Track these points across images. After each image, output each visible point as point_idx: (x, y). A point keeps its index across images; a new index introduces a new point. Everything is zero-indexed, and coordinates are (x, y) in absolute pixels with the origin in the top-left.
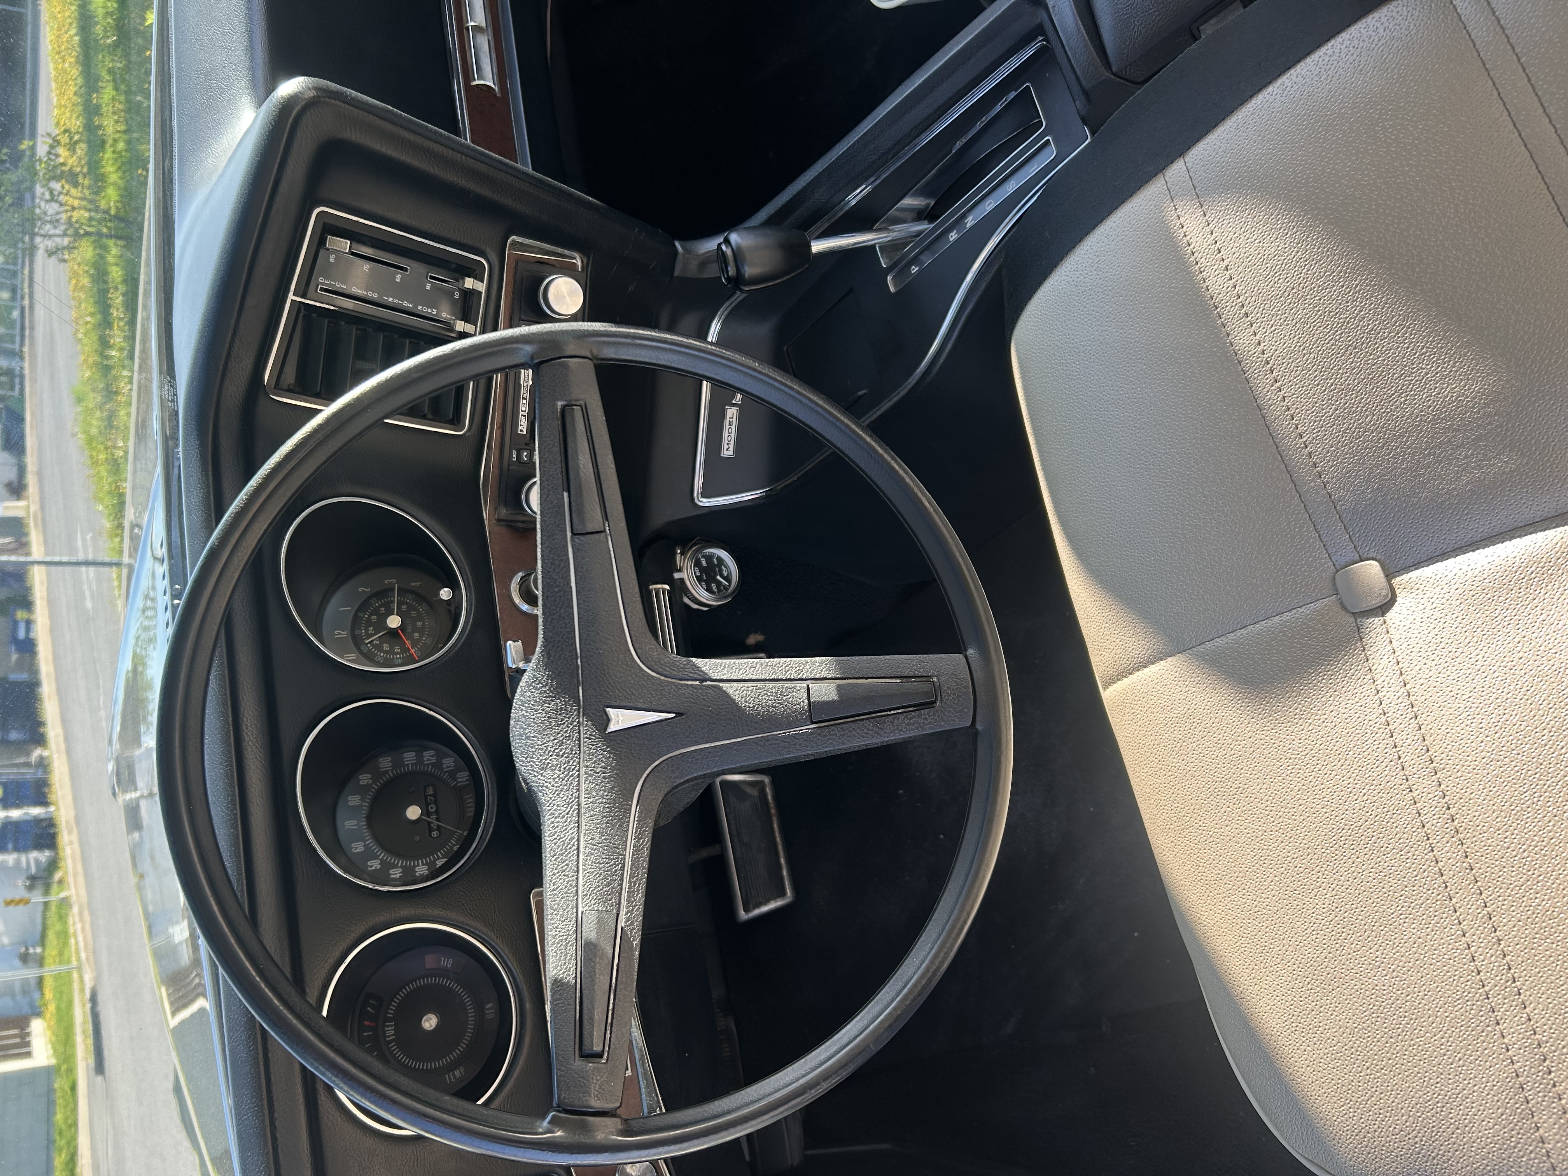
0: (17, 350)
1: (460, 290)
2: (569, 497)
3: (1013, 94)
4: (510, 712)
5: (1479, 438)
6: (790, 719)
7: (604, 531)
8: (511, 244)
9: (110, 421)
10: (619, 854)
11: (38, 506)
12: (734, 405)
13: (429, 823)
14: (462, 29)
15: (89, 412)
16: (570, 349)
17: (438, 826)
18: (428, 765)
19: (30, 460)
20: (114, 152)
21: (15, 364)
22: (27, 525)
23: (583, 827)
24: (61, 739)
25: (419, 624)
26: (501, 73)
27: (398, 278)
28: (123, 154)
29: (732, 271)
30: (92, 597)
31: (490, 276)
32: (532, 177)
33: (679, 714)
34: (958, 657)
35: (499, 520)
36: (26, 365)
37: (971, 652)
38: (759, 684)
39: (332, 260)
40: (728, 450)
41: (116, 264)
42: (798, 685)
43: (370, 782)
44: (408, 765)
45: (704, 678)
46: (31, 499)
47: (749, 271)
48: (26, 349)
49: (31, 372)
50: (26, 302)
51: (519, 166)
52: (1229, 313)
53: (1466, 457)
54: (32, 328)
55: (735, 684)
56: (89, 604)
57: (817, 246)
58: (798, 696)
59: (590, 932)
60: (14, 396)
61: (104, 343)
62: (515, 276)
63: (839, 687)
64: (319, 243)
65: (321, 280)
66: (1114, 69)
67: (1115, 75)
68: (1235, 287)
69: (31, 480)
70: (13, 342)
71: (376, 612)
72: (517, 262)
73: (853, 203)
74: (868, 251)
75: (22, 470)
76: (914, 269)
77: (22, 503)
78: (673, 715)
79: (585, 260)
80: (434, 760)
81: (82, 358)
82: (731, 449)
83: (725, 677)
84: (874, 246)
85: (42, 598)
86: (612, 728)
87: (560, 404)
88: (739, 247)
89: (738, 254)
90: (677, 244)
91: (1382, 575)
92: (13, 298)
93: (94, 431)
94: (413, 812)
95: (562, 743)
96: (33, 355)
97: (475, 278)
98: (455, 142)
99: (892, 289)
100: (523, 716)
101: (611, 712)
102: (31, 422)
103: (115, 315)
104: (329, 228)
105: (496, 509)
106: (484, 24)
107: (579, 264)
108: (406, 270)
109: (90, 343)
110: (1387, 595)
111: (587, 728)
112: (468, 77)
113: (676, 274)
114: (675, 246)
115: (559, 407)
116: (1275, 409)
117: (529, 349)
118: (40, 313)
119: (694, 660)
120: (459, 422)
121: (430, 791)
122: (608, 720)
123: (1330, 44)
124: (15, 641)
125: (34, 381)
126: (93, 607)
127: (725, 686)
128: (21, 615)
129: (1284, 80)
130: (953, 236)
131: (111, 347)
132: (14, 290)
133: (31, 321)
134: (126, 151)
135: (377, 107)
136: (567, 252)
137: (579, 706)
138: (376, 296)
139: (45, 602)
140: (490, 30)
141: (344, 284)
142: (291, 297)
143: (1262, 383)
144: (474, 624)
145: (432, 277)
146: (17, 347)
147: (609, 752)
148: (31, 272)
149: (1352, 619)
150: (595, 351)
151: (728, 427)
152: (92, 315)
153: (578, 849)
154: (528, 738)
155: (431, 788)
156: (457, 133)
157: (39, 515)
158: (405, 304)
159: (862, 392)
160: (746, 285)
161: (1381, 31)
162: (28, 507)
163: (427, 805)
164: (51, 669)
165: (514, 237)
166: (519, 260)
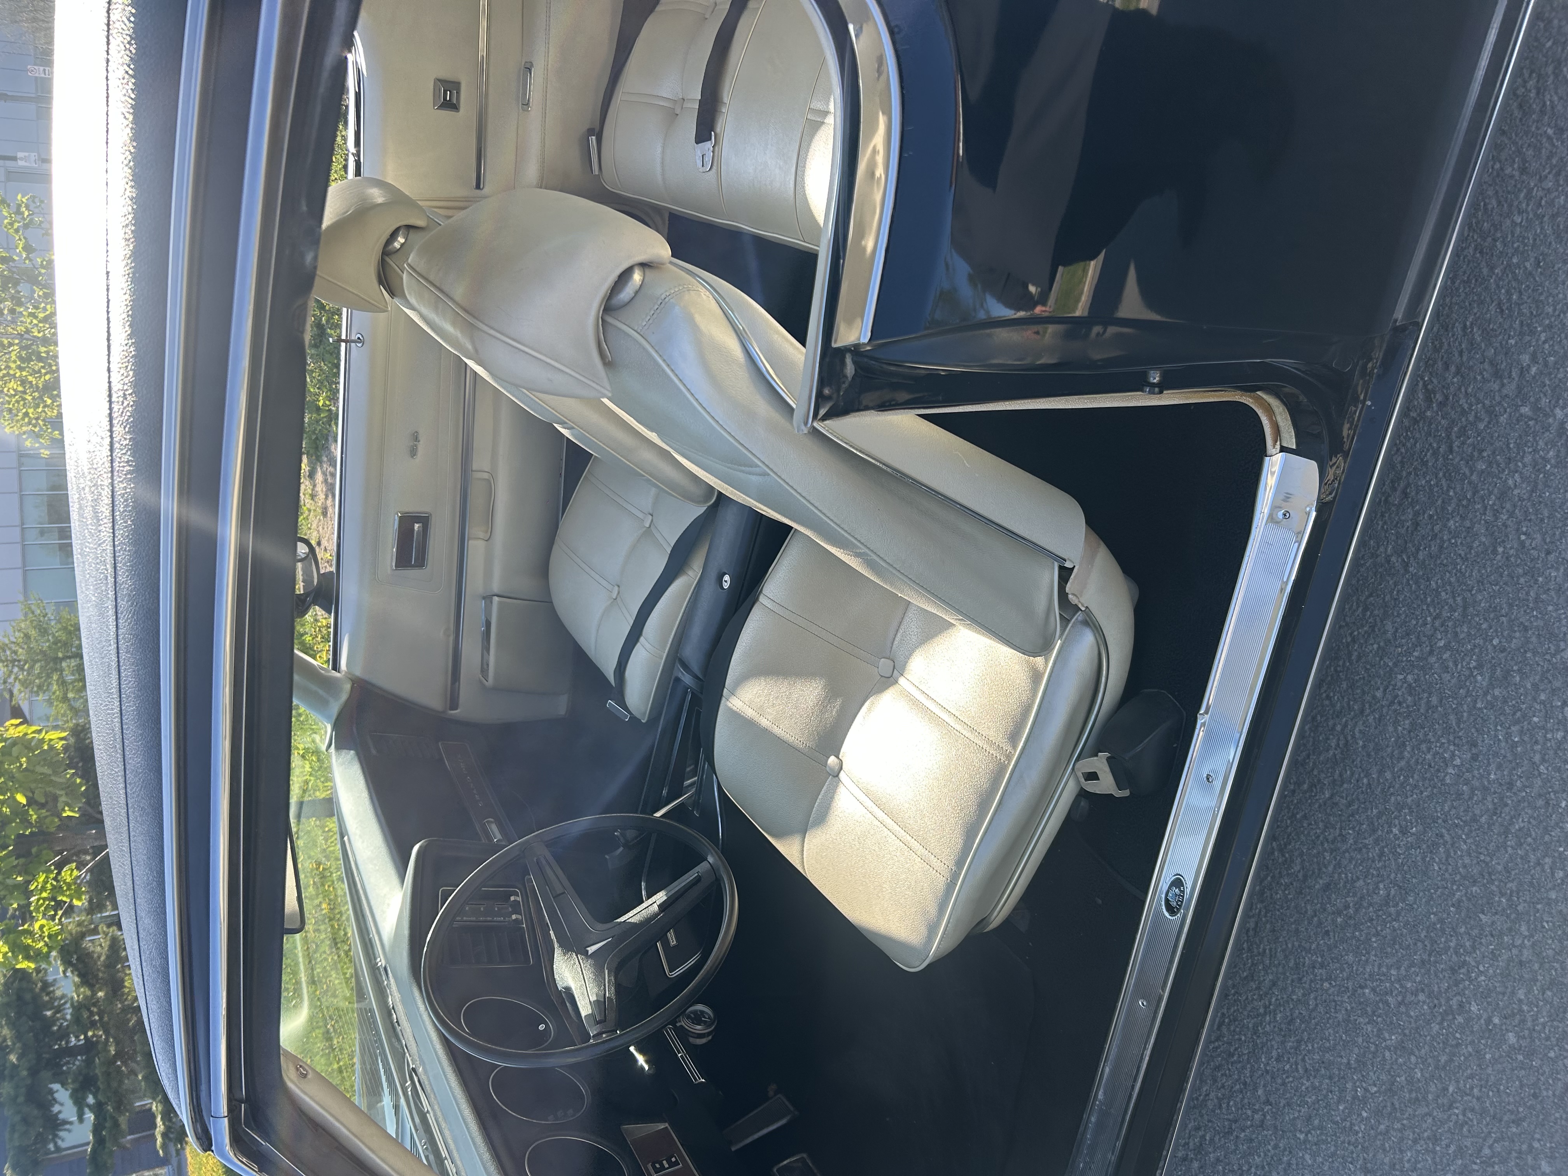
5: (829, 700)
27: (482, 908)
33: (613, 938)
38: (639, 913)
45: (621, 922)
53: (830, 708)
55: (632, 918)
57: (657, 815)
59: (593, 1001)
78: (611, 939)
83: (627, 919)
84: (684, 803)
86: (590, 953)
95: (573, 967)
97: (515, 896)
101: (588, 949)
110: (839, 763)
111: (581, 956)
119: (616, 920)
122: (587, 951)
127: (628, 921)
137: (576, 952)
145: (496, 904)
147: (590, 959)
158: (488, 918)
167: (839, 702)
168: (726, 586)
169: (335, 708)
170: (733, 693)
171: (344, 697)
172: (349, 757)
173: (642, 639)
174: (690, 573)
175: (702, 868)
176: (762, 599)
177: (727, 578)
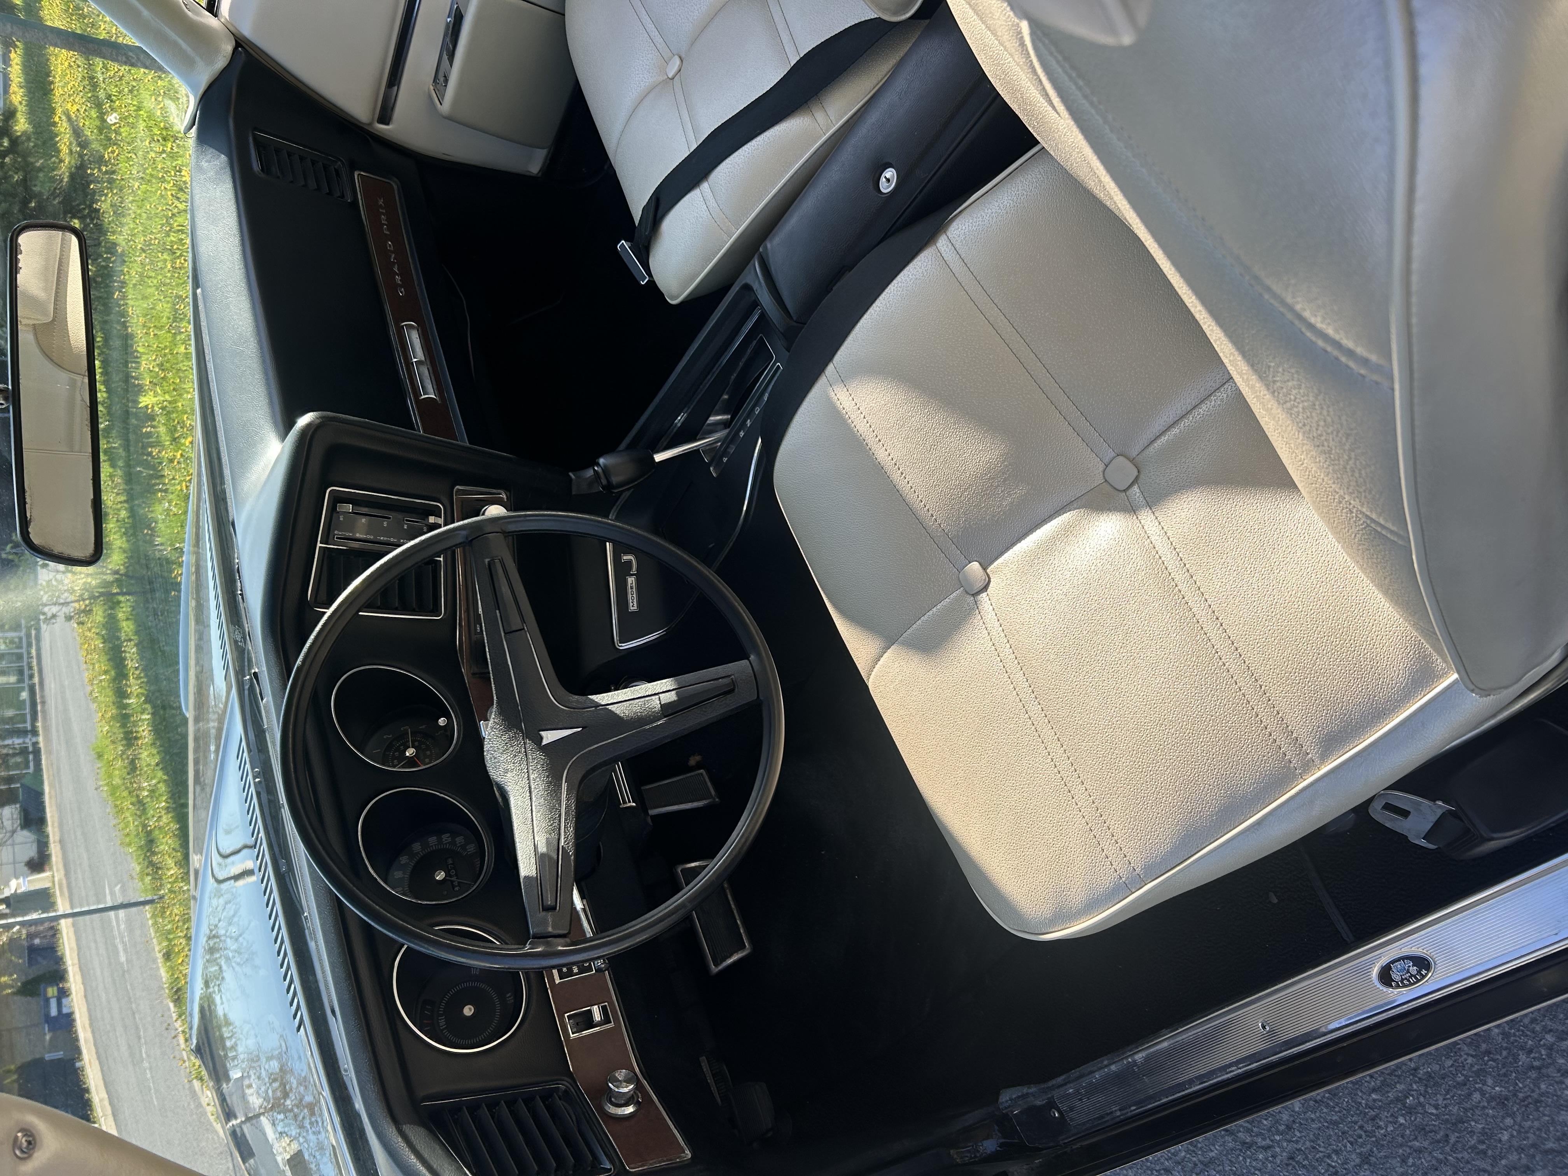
0: (29, 728)
1: (426, 525)
2: (500, 612)
3: (755, 342)
4: (483, 752)
5: (1005, 480)
6: (650, 718)
7: (524, 629)
8: (456, 492)
9: (133, 767)
10: (557, 809)
11: (62, 872)
12: (633, 575)
13: (452, 882)
14: (409, 364)
15: (110, 764)
16: (488, 529)
17: (459, 882)
18: (446, 844)
19: (52, 829)
20: (118, 521)
21: (29, 741)
22: (54, 894)
23: (534, 799)
24: (106, 1103)
25: (428, 753)
26: (439, 388)
27: (385, 524)
28: (126, 520)
29: (604, 482)
30: (125, 950)
31: (445, 513)
32: (470, 448)
33: (583, 728)
34: (745, 662)
35: (474, 674)
36: (41, 739)
37: (752, 657)
38: (630, 702)
39: (341, 519)
40: (633, 606)
41: (127, 619)
42: (653, 697)
43: (408, 861)
44: (432, 846)
45: (597, 705)
46: (55, 868)
47: (615, 480)
48: (39, 724)
49: (46, 746)
50: (36, 680)
51: (459, 443)
52: (871, 441)
53: (1002, 492)
54: (43, 703)
55: (616, 705)
56: (123, 958)
57: (659, 457)
58: (655, 704)
59: (542, 849)
60: (29, 773)
61: (121, 694)
62: (462, 511)
63: (677, 694)
64: (332, 509)
65: (336, 532)
66: (795, 319)
67: (795, 322)
68: (871, 427)
69: (54, 850)
70: (25, 722)
71: (397, 749)
72: (462, 502)
73: (679, 425)
74: (695, 453)
75: (43, 845)
76: (725, 460)
77: (47, 874)
78: (581, 729)
79: (508, 494)
80: (450, 840)
81: (100, 714)
82: (635, 605)
83: (609, 702)
84: (699, 450)
85: (73, 965)
86: (545, 742)
87: (487, 560)
88: (605, 466)
89: (606, 470)
90: (571, 474)
91: (980, 568)
92: (21, 680)
93: (117, 781)
94: (440, 876)
95: (515, 756)
96: (46, 729)
97: (436, 516)
98: (412, 434)
99: (715, 475)
100: (491, 747)
101: (543, 733)
102: (50, 793)
103: (130, 666)
104: (337, 499)
105: (471, 667)
106: (423, 359)
107: (505, 497)
108: (390, 518)
109: (107, 698)
110: (985, 580)
111: (529, 744)
112: (417, 394)
113: (574, 493)
114: (569, 476)
115: (487, 563)
116: (905, 489)
117: (464, 533)
118: (51, 687)
119: (590, 697)
120: (437, 611)
121: (450, 861)
122: (542, 738)
123: (889, 287)
124: (48, 1019)
125: (49, 753)
126: (127, 960)
127: (610, 707)
128: (52, 991)
129: (871, 310)
130: (742, 434)
131: (128, 697)
132: (21, 672)
133: (42, 697)
134: (128, 518)
135: (360, 422)
136: (494, 491)
137: (523, 733)
138: (372, 537)
139: (77, 968)
140: (428, 363)
141: (350, 532)
142: (319, 545)
143: (896, 476)
144: (463, 738)
145: (407, 520)
146: (29, 726)
147: (544, 756)
148: (39, 650)
149: (972, 598)
150: (503, 529)
151: (630, 590)
152: (106, 672)
153: (532, 809)
154: (495, 758)
155: (450, 860)
156: (414, 429)
157: (64, 882)
158: (392, 540)
159: (711, 546)
160: (614, 489)
161: (910, 276)
162: (53, 876)
163: (449, 871)
164: (89, 1035)
165: (458, 487)
166: (463, 501)
167: (1019, 491)
168: (886, 187)
169: (205, 76)
170: (843, 381)
171: (221, 63)
172: (217, 162)
173: (705, 186)
174: (820, 116)
175: (737, 668)
176: (942, 242)
177: (890, 173)
